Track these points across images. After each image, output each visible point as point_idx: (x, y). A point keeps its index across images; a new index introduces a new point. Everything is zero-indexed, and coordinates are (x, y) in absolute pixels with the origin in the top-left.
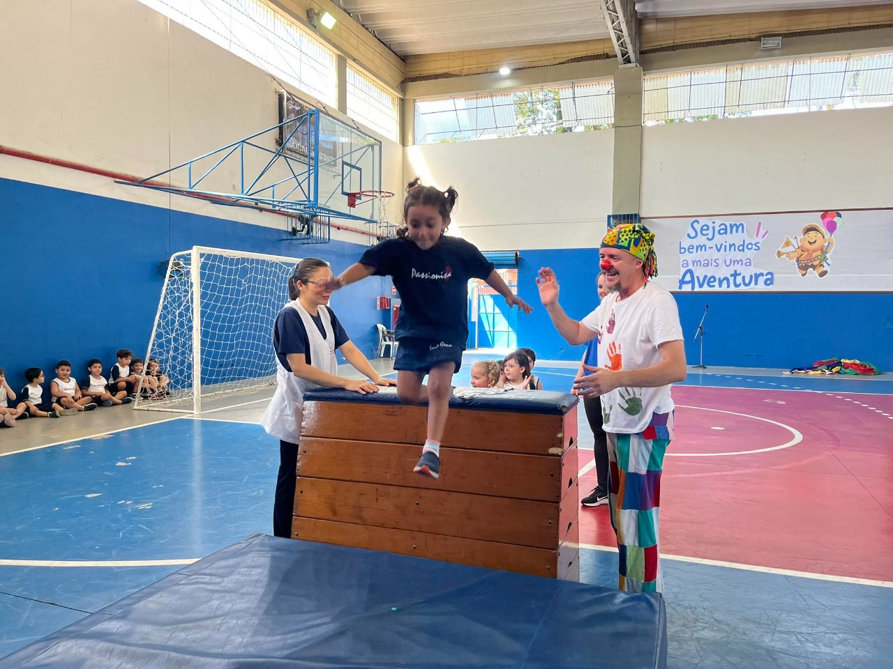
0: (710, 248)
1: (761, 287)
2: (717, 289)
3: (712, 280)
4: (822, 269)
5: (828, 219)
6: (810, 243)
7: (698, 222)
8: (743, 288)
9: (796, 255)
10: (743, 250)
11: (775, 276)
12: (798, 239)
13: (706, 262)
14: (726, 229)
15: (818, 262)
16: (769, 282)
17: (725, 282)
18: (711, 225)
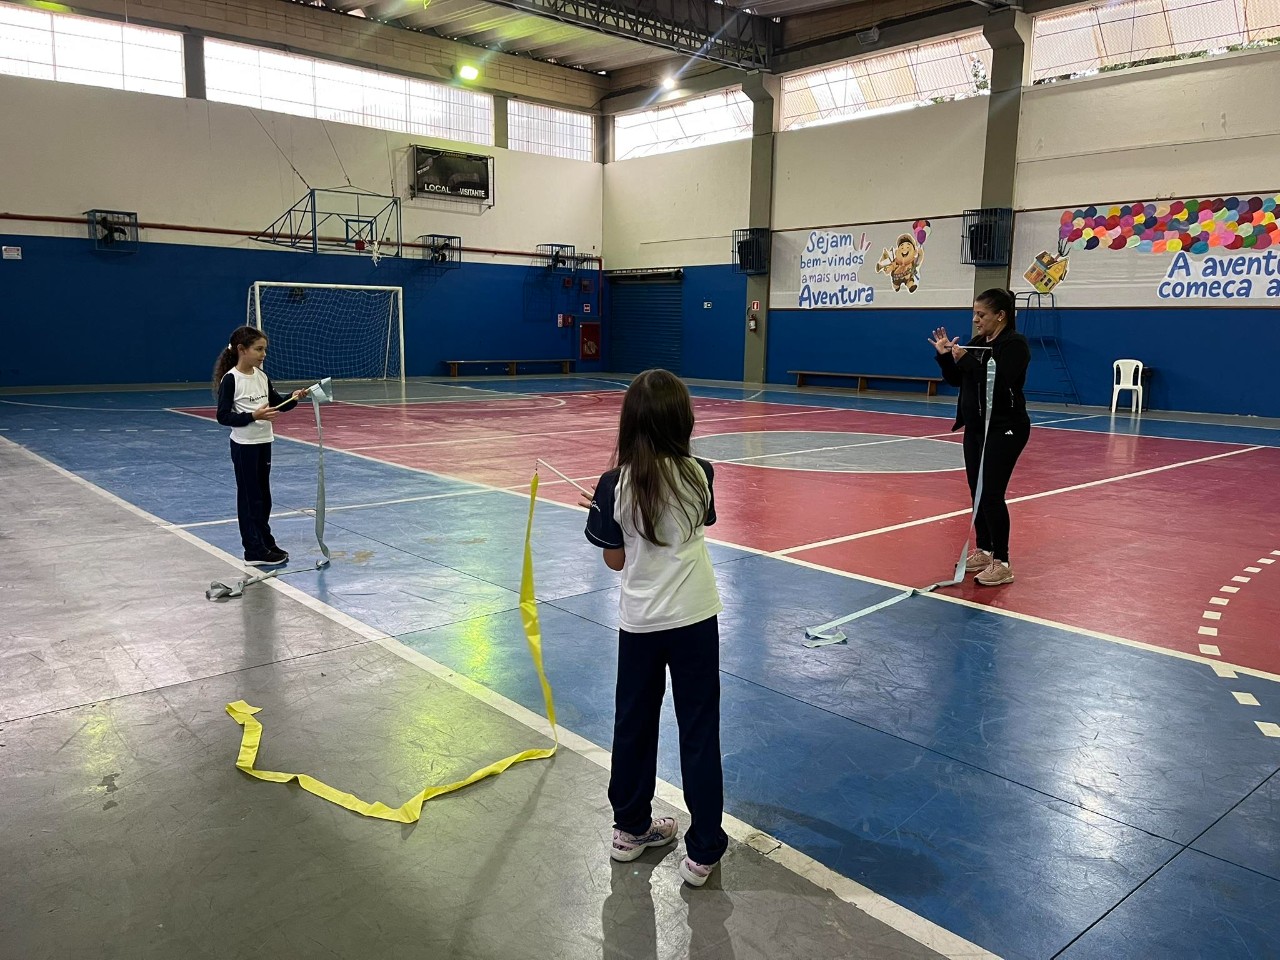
0: (823, 262)
1: (861, 303)
2: (828, 305)
3: (825, 296)
4: (911, 284)
5: (919, 228)
6: (903, 255)
7: (814, 233)
8: (849, 305)
9: (890, 269)
10: (849, 264)
11: (874, 291)
12: (894, 252)
13: (820, 277)
14: (837, 242)
15: (908, 277)
16: (870, 298)
17: (834, 298)
18: (826, 237)
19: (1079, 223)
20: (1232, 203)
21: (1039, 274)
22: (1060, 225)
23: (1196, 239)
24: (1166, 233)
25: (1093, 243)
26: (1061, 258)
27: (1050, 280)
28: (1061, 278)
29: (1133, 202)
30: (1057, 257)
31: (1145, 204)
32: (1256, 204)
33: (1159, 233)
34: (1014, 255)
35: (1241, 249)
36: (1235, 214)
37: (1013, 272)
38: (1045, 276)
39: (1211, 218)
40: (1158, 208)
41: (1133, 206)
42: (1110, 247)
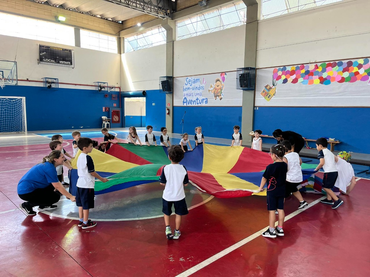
0: (191, 89)
1: (204, 104)
2: (193, 105)
3: (191, 101)
4: (220, 97)
5: (222, 76)
6: (217, 86)
7: (187, 78)
8: (199, 105)
9: (213, 91)
11: (208, 100)
12: (214, 85)
13: (190, 94)
14: (195, 81)
15: (220, 94)
16: (206, 102)
17: (195, 102)
18: (191, 80)
19: (280, 73)
20: (340, 64)
21: (266, 93)
22: (273, 74)
23: (326, 79)
24: (314, 77)
25: (285, 81)
26: (274, 87)
27: (270, 96)
28: (274, 95)
29: (300, 64)
30: (272, 87)
31: (305, 65)
32: (350, 64)
33: (310, 77)
34: (256, 86)
35: (344, 83)
36: (341, 68)
37: (256, 92)
38: (268, 94)
39: (332, 70)
40: (310, 67)
41: (300, 66)
42: (292, 82)
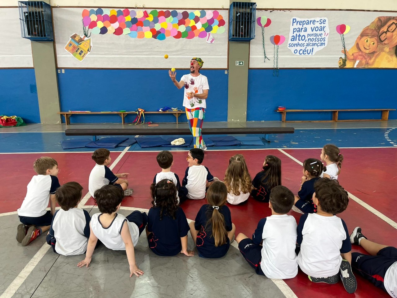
19: (94, 18)
20: (174, 14)
21: (74, 47)
22: (82, 18)
23: (159, 32)
24: (144, 27)
25: (104, 31)
26: (86, 38)
27: (82, 52)
28: (88, 50)
29: (123, 8)
31: (130, 10)
32: (186, 15)
33: (139, 27)
34: (55, 35)
35: (181, 39)
36: (176, 20)
37: (57, 46)
38: (78, 49)
39: (165, 21)
40: (137, 13)
41: (124, 11)
42: (114, 33)
